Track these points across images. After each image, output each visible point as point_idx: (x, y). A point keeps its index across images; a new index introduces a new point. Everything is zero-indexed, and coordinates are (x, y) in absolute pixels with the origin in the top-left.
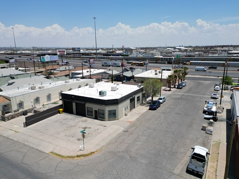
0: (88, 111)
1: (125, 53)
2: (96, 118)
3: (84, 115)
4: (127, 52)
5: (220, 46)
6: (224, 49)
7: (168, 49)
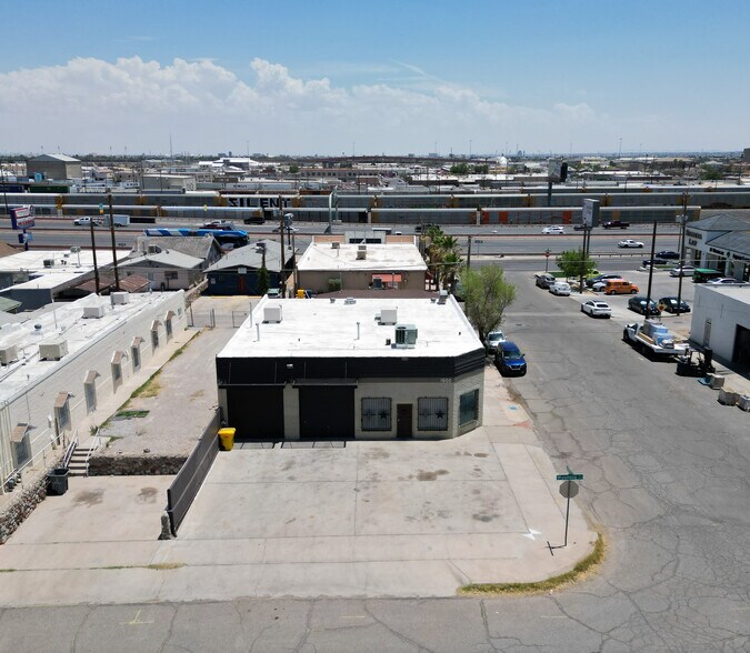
0: (367, 414)
1: (33, 178)
2: (404, 434)
3: (345, 433)
4: (37, 175)
5: (365, 159)
6: (380, 167)
7: (201, 163)
